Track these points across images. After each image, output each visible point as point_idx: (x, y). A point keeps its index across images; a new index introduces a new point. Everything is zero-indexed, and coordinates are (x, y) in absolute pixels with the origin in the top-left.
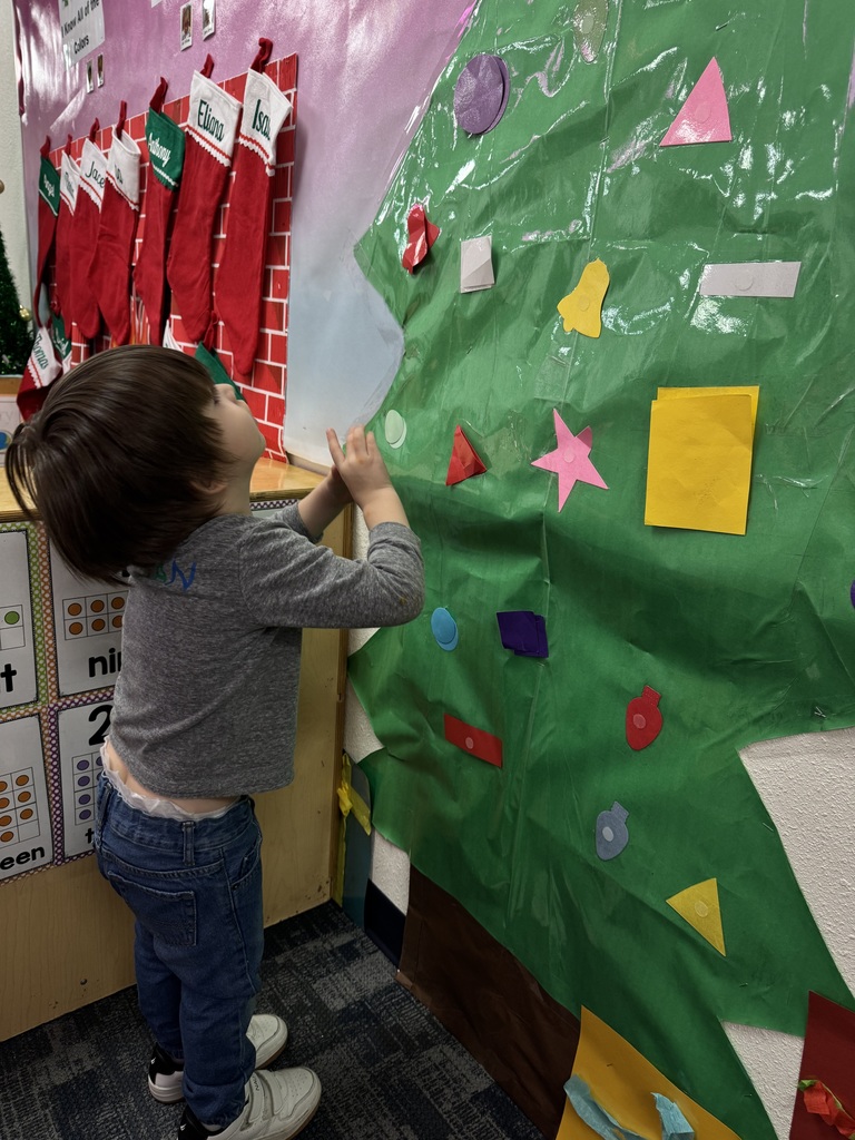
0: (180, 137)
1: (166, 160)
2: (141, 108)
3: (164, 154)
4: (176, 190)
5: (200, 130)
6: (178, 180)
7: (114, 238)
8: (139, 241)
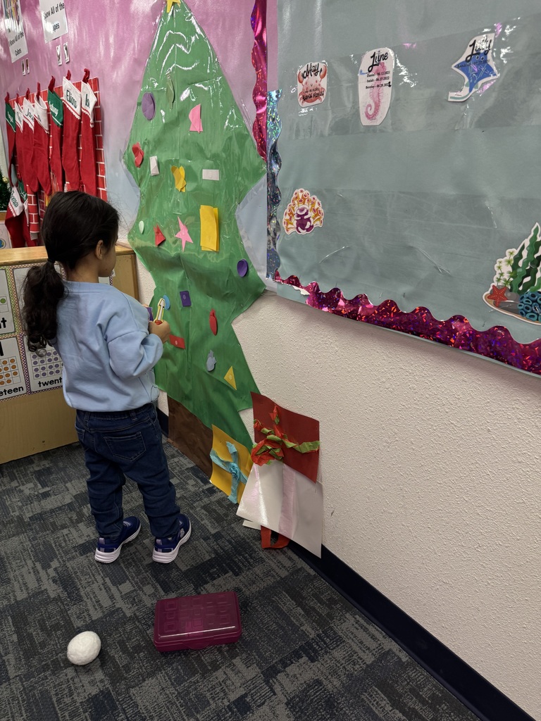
0: (61, 104)
1: (57, 113)
2: (45, 88)
3: (55, 111)
4: (62, 127)
5: (68, 102)
6: (62, 123)
7: (41, 145)
8: (51, 147)
